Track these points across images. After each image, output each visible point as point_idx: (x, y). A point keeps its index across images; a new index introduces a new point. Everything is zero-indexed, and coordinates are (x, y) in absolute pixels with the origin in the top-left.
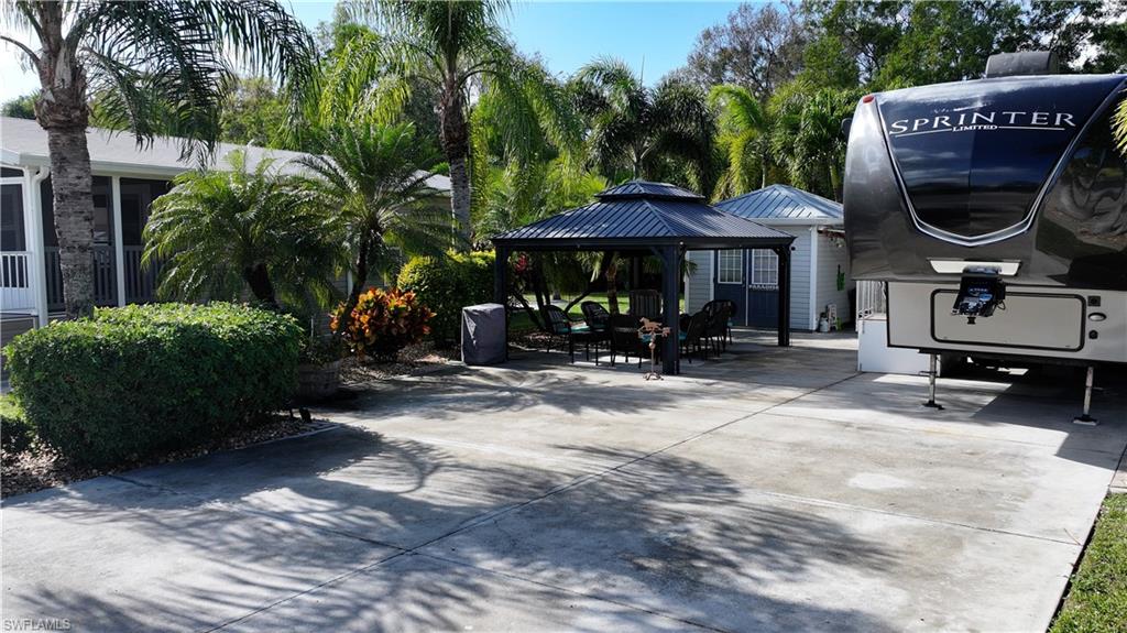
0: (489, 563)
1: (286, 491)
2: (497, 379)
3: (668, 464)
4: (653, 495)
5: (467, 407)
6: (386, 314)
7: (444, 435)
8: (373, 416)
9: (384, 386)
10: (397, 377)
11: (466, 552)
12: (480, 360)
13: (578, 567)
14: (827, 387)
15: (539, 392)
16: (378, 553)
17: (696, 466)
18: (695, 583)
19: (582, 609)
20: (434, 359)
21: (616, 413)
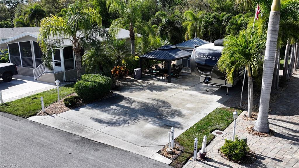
0: (140, 116)
1: (114, 106)
2: (140, 83)
3: (163, 102)
4: (160, 107)
5: (136, 90)
6: (121, 71)
7: (133, 96)
8: (122, 92)
9: (122, 85)
10: (123, 82)
11: (138, 115)
12: (137, 78)
13: (150, 117)
14: (193, 86)
15: (147, 87)
16: (128, 115)
17: (167, 102)
18: (162, 119)
19: (150, 121)
20: (129, 77)
21: (158, 92)
